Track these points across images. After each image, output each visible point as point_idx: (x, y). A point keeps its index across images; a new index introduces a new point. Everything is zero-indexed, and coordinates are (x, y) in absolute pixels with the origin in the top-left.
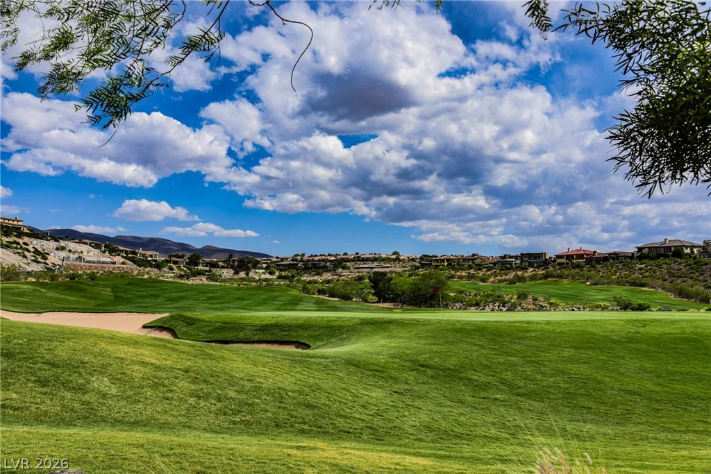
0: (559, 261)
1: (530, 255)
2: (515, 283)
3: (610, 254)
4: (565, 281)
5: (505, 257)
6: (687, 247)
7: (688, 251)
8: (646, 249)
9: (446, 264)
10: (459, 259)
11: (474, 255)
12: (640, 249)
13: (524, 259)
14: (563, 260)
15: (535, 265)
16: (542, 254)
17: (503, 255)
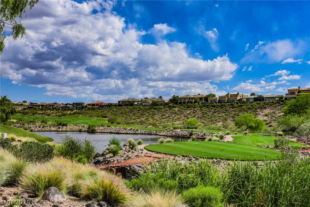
0: (89, 107)
1: (77, 104)
2: (61, 116)
3: (108, 104)
4: (81, 115)
5: (67, 104)
6: (136, 101)
7: (136, 103)
8: (121, 102)
9: (41, 107)
10: (47, 105)
11: (55, 103)
12: (119, 102)
13: (75, 106)
14: (90, 106)
15: (78, 108)
16: (82, 103)
17: (66, 103)
